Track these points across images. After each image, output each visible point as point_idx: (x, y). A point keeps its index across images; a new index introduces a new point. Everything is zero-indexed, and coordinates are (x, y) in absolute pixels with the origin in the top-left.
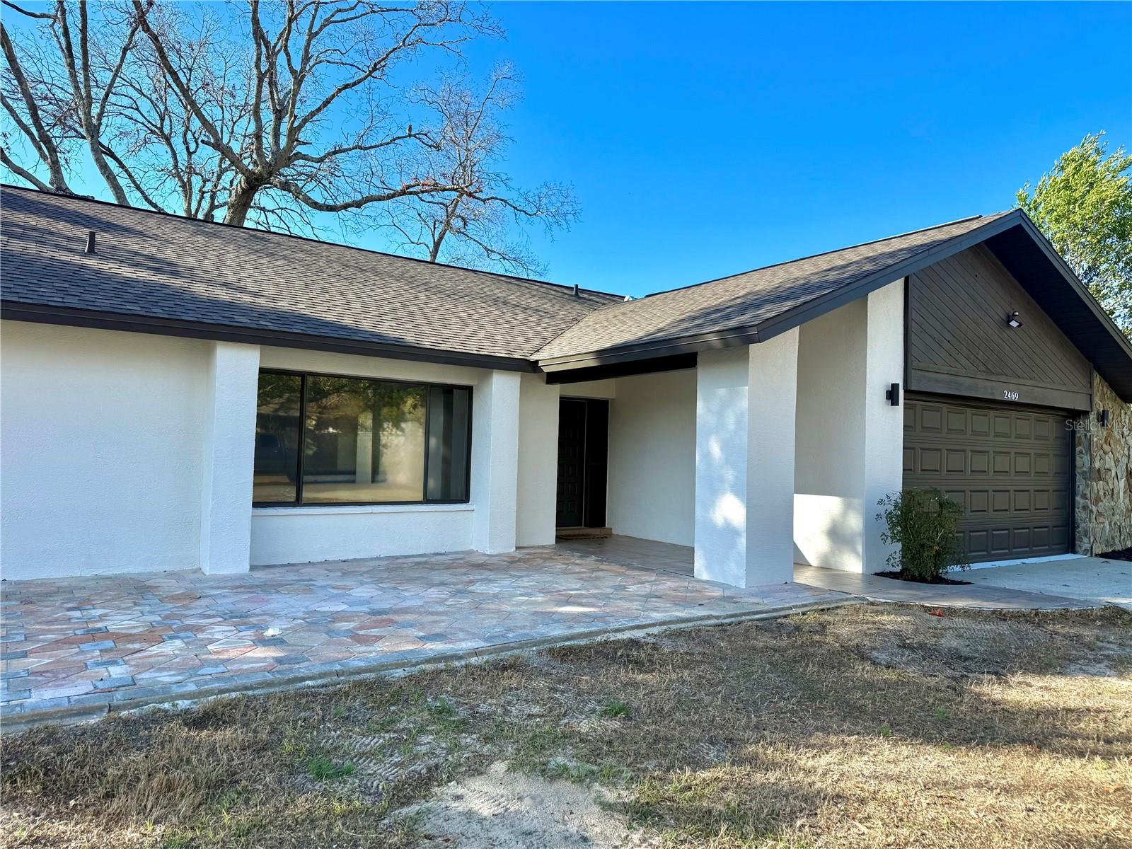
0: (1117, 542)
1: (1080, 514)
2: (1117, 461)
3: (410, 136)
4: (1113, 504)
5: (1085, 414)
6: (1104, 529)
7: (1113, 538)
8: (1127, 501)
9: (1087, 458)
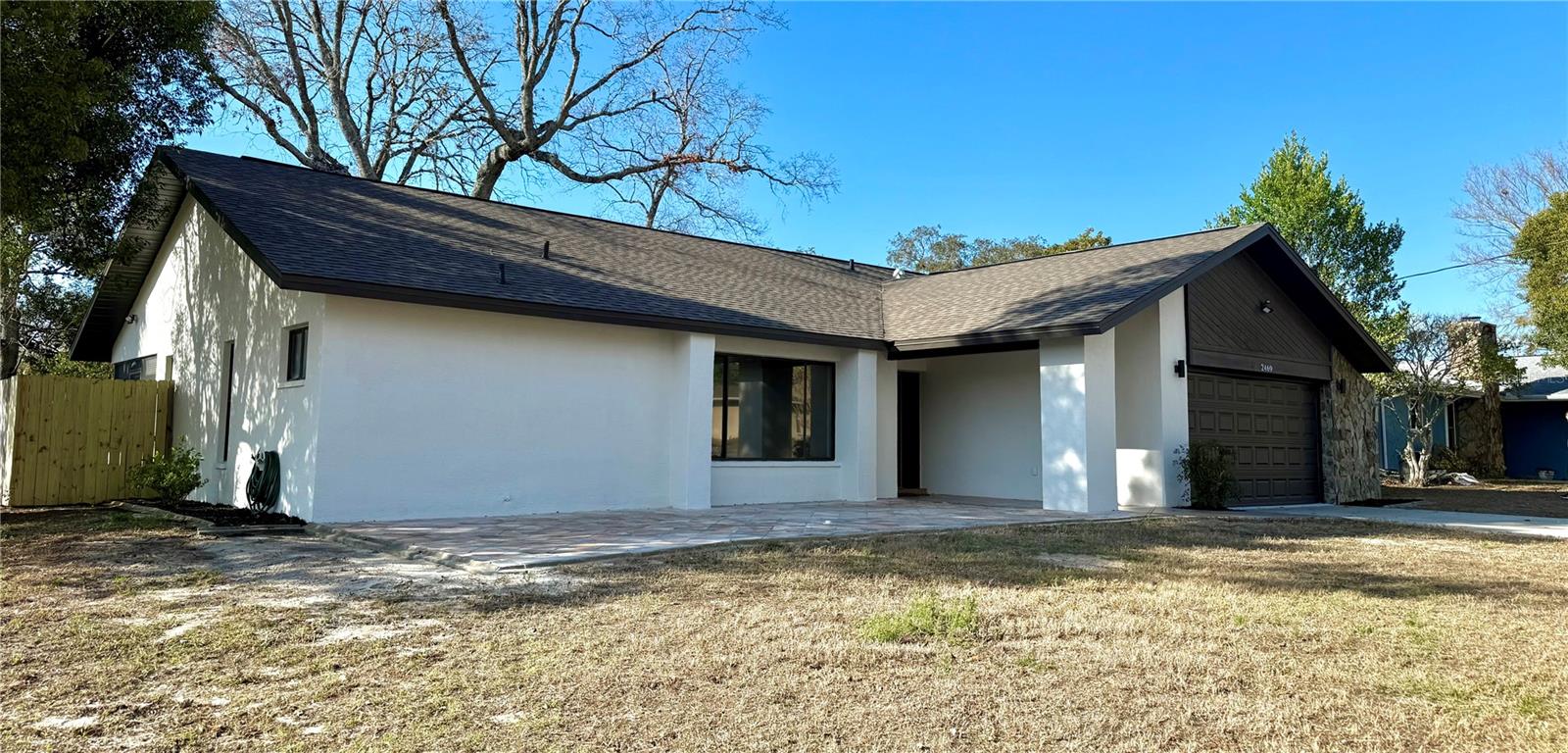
0: (1358, 492)
1: (1326, 469)
2: (1355, 423)
3: (654, 100)
4: (1353, 460)
5: (1327, 383)
6: (1346, 481)
7: (1354, 490)
8: (1365, 458)
9: (1330, 420)
